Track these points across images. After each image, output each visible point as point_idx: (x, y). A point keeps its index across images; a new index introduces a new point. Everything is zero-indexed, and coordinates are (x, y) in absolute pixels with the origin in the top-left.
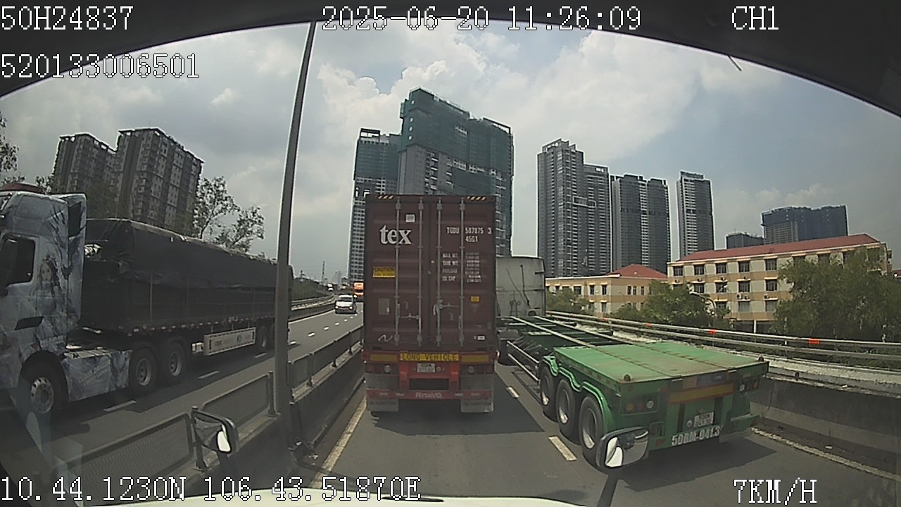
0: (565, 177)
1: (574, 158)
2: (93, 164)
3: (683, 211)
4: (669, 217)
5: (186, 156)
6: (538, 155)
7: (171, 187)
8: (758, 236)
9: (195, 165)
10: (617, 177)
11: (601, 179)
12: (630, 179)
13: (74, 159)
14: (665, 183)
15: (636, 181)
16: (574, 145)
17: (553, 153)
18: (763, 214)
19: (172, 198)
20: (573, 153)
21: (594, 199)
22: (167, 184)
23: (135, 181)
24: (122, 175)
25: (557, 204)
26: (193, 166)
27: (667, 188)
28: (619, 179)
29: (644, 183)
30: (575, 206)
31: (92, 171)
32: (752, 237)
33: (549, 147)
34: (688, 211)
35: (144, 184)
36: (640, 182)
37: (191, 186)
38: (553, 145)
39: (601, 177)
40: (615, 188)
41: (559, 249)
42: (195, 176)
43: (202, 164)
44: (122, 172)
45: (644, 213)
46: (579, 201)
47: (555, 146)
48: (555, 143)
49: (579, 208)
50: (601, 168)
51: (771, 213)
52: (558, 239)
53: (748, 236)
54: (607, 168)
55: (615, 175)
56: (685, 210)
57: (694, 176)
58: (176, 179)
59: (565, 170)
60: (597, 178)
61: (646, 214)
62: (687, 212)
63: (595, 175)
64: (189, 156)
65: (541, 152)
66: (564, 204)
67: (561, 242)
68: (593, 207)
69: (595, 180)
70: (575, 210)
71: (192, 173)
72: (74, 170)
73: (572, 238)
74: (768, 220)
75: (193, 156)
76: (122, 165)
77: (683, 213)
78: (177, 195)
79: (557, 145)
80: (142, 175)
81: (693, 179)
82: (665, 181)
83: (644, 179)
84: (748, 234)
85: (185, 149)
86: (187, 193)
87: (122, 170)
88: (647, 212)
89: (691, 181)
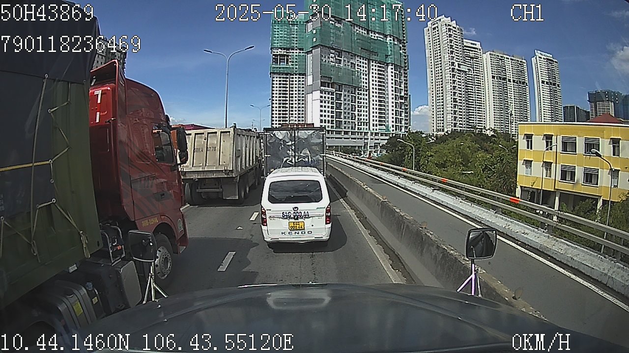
0: (449, 46)
1: (456, 31)
3: (539, 81)
15: (502, 55)
17: (438, 27)
18: (589, 93)
20: (455, 27)
21: (471, 67)
29: (508, 57)
30: (458, 70)
32: (582, 110)
34: (543, 82)
36: (504, 56)
46: (461, 66)
51: (594, 93)
53: (579, 109)
56: (541, 82)
59: (449, 41)
60: (472, 51)
61: (510, 82)
66: (450, 68)
68: (470, 73)
77: (539, 84)
81: (545, 57)
84: (579, 107)
88: (512, 81)
89: (544, 59)
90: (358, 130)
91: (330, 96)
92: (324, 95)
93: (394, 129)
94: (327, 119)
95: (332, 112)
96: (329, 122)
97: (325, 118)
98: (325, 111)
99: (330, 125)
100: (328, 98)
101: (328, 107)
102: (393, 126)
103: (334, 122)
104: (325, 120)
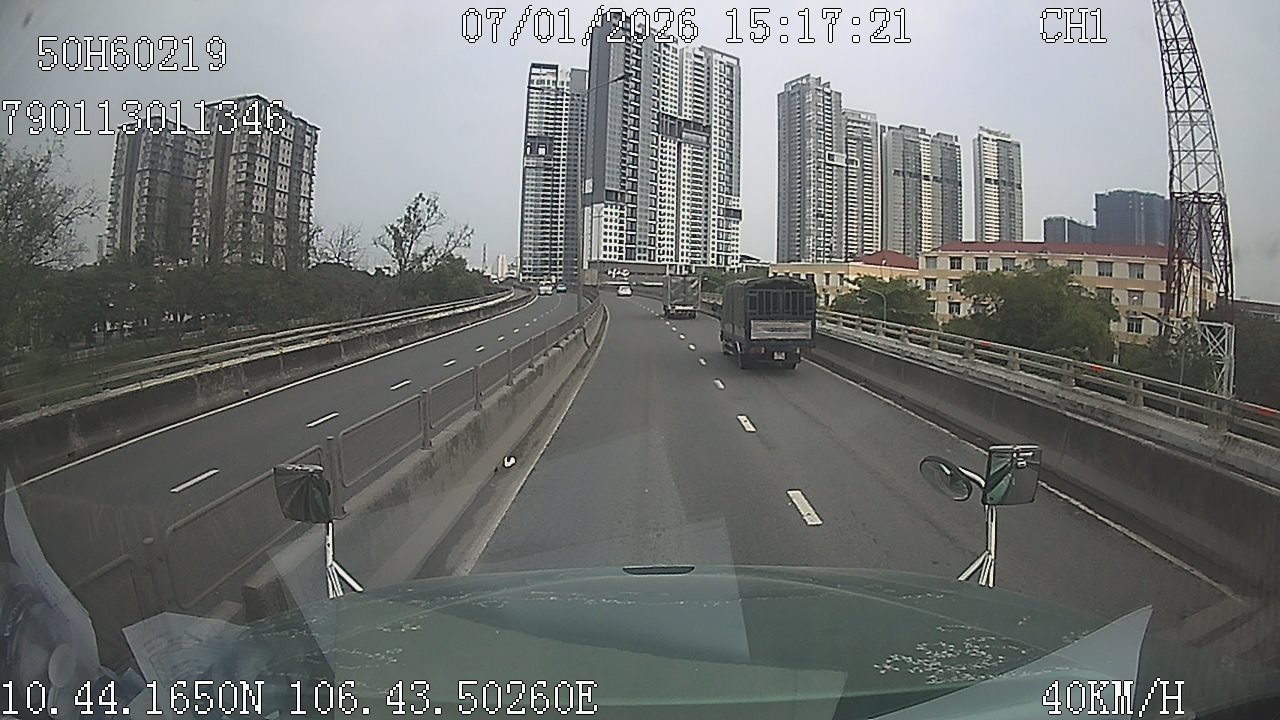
0: (815, 126)
1: (829, 100)
2: (168, 154)
3: (981, 180)
4: (961, 185)
5: (297, 124)
6: (779, 95)
7: (280, 168)
8: (1089, 225)
9: (308, 134)
10: (890, 128)
11: (867, 129)
12: (907, 132)
13: (142, 152)
14: (956, 140)
15: (916, 135)
16: (829, 83)
17: (799, 92)
18: (1097, 195)
19: (283, 181)
20: (829, 94)
21: (857, 156)
22: (274, 164)
23: (231, 168)
24: (213, 161)
25: (804, 161)
26: (307, 136)
27: (959, 147)
28: (892, 131)
29: (927, 138)
30: (829, 165)
31: (167, 163)
32: (1080, 225)
33: (793, 84)
34: (988, 180)
35: (244, 168)
36: (920, 136)
37: (305, 163)
38: (800, 82)
39: (866, 126)
40: (886, 142)
41: (807, 223)
42: (309, 149)
43: (317, 132)
44: (211, 158)
45: (926, 178)
46: (835, 158)
47: (803, 84)
48: (802, 79)
49: (835, 168)
50: (867, 114)
51: (1107, 194)
52: (805, 210)
53: (1075, 223)
54: (875, 115)
55: (887, 126)
56: (984, 179)
57: (996, 134)
58: (285, 157)
59: (816, 116)
60: (861, 128)
61: (928, 180)
62: (986, 182)
63: (859, 122)
64: (301, 124)
65: (783, 91)
66: (815, 162)
67: (811, 212)
68: (854, 166)
69: (859, 130)
70: (829, 170)
71: (306, 144)
72: (142, 166)
73: (825, 207)
74: (1105, 204)
75: (305, 123)
76: (212, 148)
77: (981, 183)
78: (288, 176)
79: (804, 81)
80: (242, 158)
81: (996, 138)
82: (956, 137)
83: (927, 133)
84: (1074, 219)
85: (293, 115)
86: (301, 173)
87: (212, 155)
88: (931, 178)
89: (993, 140)
90: (659, 260)
91: (618, 211)
92: (608, 210)
93: (715, 259)
94: (613, 245)
95: (621, 235)
96: (615, 250)
97: (610, 244)
98: (611, 234)
99: (618, 254)
100: (616, 214)
101: (616, 227)
102: (713, 256)
103: (624, 250)
104: (610, 248)
